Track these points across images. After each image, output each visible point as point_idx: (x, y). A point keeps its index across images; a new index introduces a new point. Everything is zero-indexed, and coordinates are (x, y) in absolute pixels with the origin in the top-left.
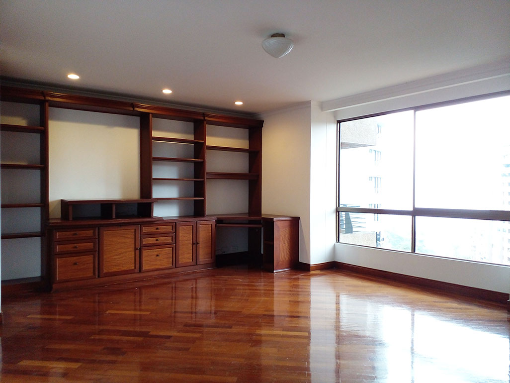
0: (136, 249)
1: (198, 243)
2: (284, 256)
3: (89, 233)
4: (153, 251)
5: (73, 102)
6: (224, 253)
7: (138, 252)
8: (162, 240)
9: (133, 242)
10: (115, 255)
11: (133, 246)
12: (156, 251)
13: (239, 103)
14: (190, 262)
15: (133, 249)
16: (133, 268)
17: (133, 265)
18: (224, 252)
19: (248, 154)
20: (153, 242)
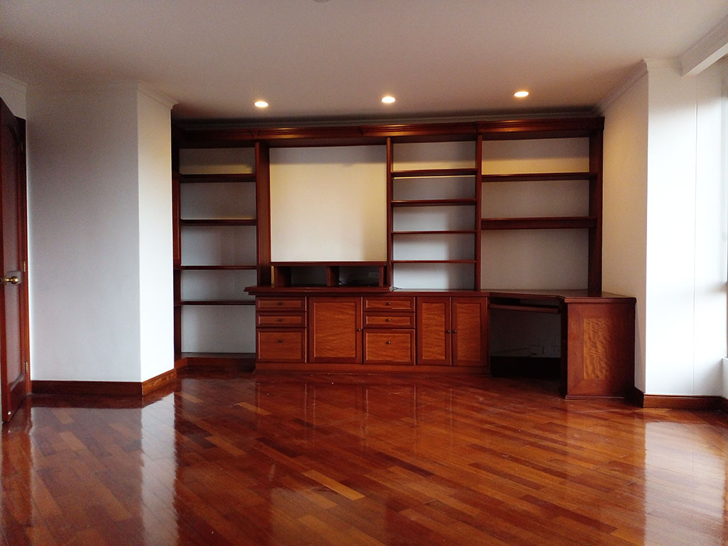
0: (357, 330)
1: (454, 332)
2: (594, 371)
3: (296, 303)
4: (381, 336)
5: (303, 136)
6: (533, 356)
7: (359, 334)
8: (393, 320)
9: (354, 320)
10: (330, 335)
11: (353, 326)
12: (386, 337)
13: (522, 94)
14: (443, 360)
15: (354, 330)
16: (354, 356)
17: (354, 352)
18: (535, 354)
19: (587, 182)
20: (381, 323)
